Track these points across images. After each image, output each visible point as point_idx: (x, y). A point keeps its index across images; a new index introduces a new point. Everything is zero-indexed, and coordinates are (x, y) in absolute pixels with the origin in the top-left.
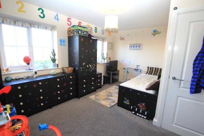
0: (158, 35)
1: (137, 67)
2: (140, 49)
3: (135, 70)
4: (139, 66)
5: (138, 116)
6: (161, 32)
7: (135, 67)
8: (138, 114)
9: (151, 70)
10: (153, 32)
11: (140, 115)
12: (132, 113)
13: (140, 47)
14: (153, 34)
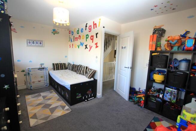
0: (57, 34)
1: (41, 66)
2: (42, 46)
3: (39, 69)
4: (43, 64)
5: (90, 100)
6: (59, 32)
7: (39, 67)
8: (89, 99)
9: (57, 66)
10: (52, 31)
11: (90, 99)
12: (86, 101)
13: (42, 44)
14: (52, 33)
